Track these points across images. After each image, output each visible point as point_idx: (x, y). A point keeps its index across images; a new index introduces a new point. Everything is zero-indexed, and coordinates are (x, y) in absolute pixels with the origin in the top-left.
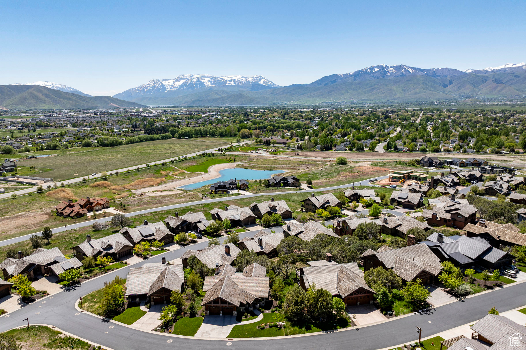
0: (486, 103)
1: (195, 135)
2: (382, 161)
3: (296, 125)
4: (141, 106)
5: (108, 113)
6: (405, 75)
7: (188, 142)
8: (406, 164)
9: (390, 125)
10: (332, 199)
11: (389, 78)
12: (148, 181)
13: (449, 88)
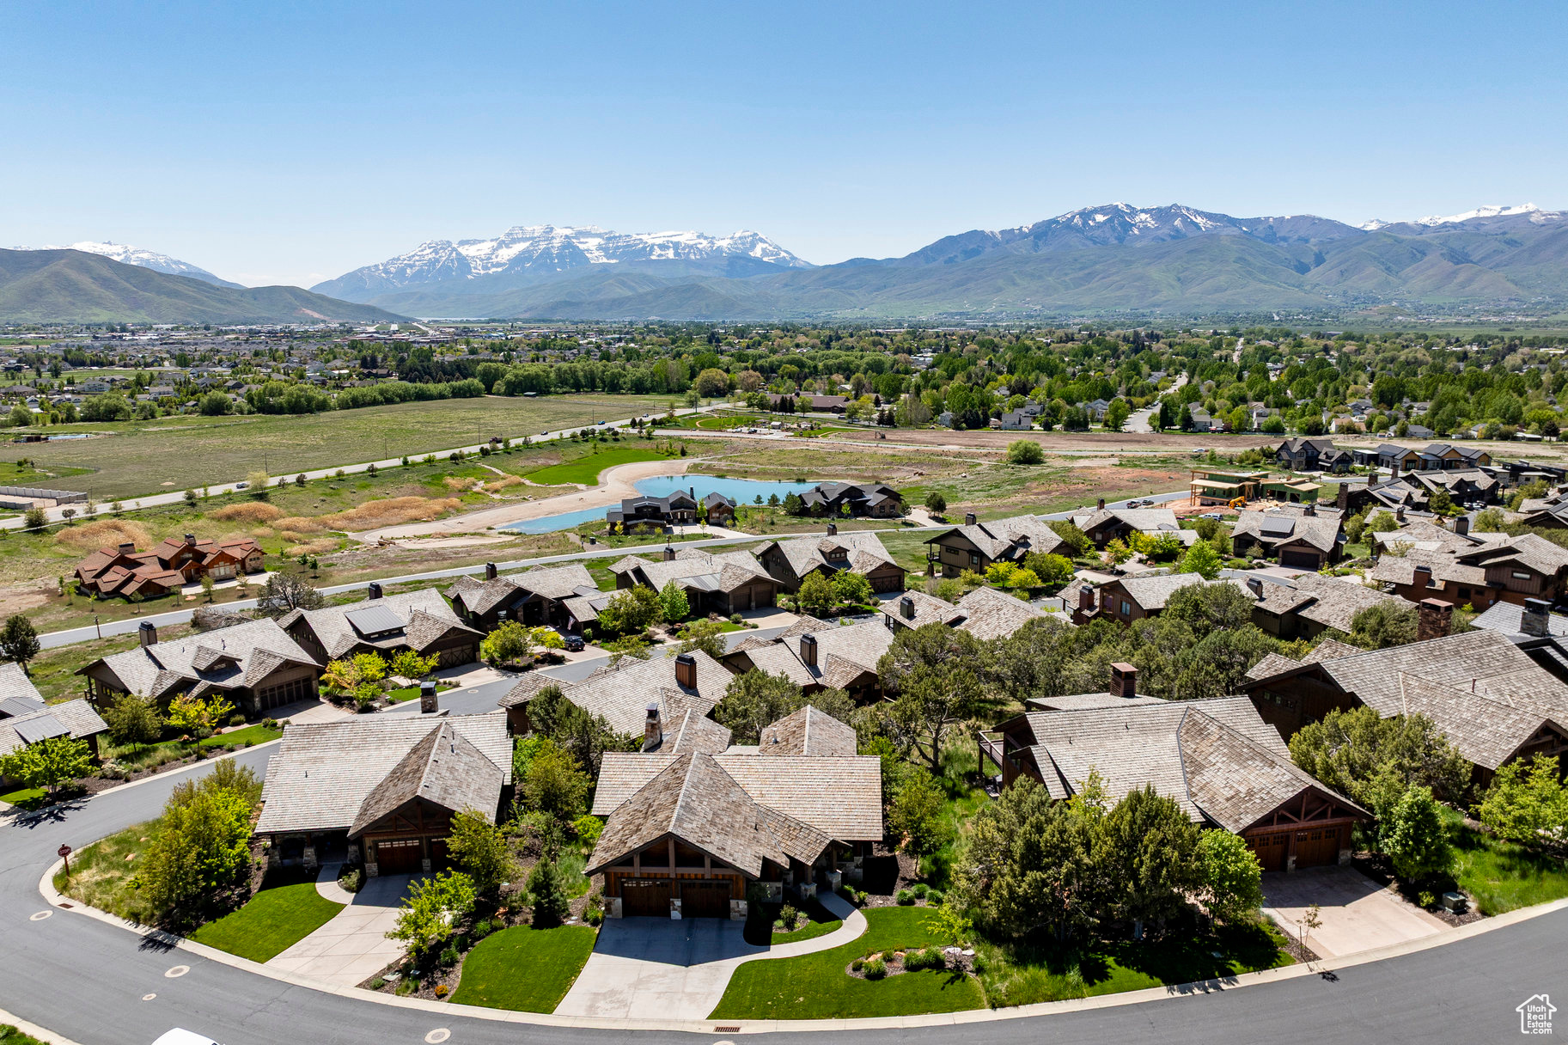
0: (1424, 318)
1: (556, 386)
2: (1152, 454)
3: (867, 364)
4: (393, 318)
5: (291, 335)
6: (1185, 236)
7: (536, 406)
8: (1231, 462)
9: (1156, 367)
10: (1036, 531)
11: (1138, 245)
12: (402, 508)
13: (1315, 274)
